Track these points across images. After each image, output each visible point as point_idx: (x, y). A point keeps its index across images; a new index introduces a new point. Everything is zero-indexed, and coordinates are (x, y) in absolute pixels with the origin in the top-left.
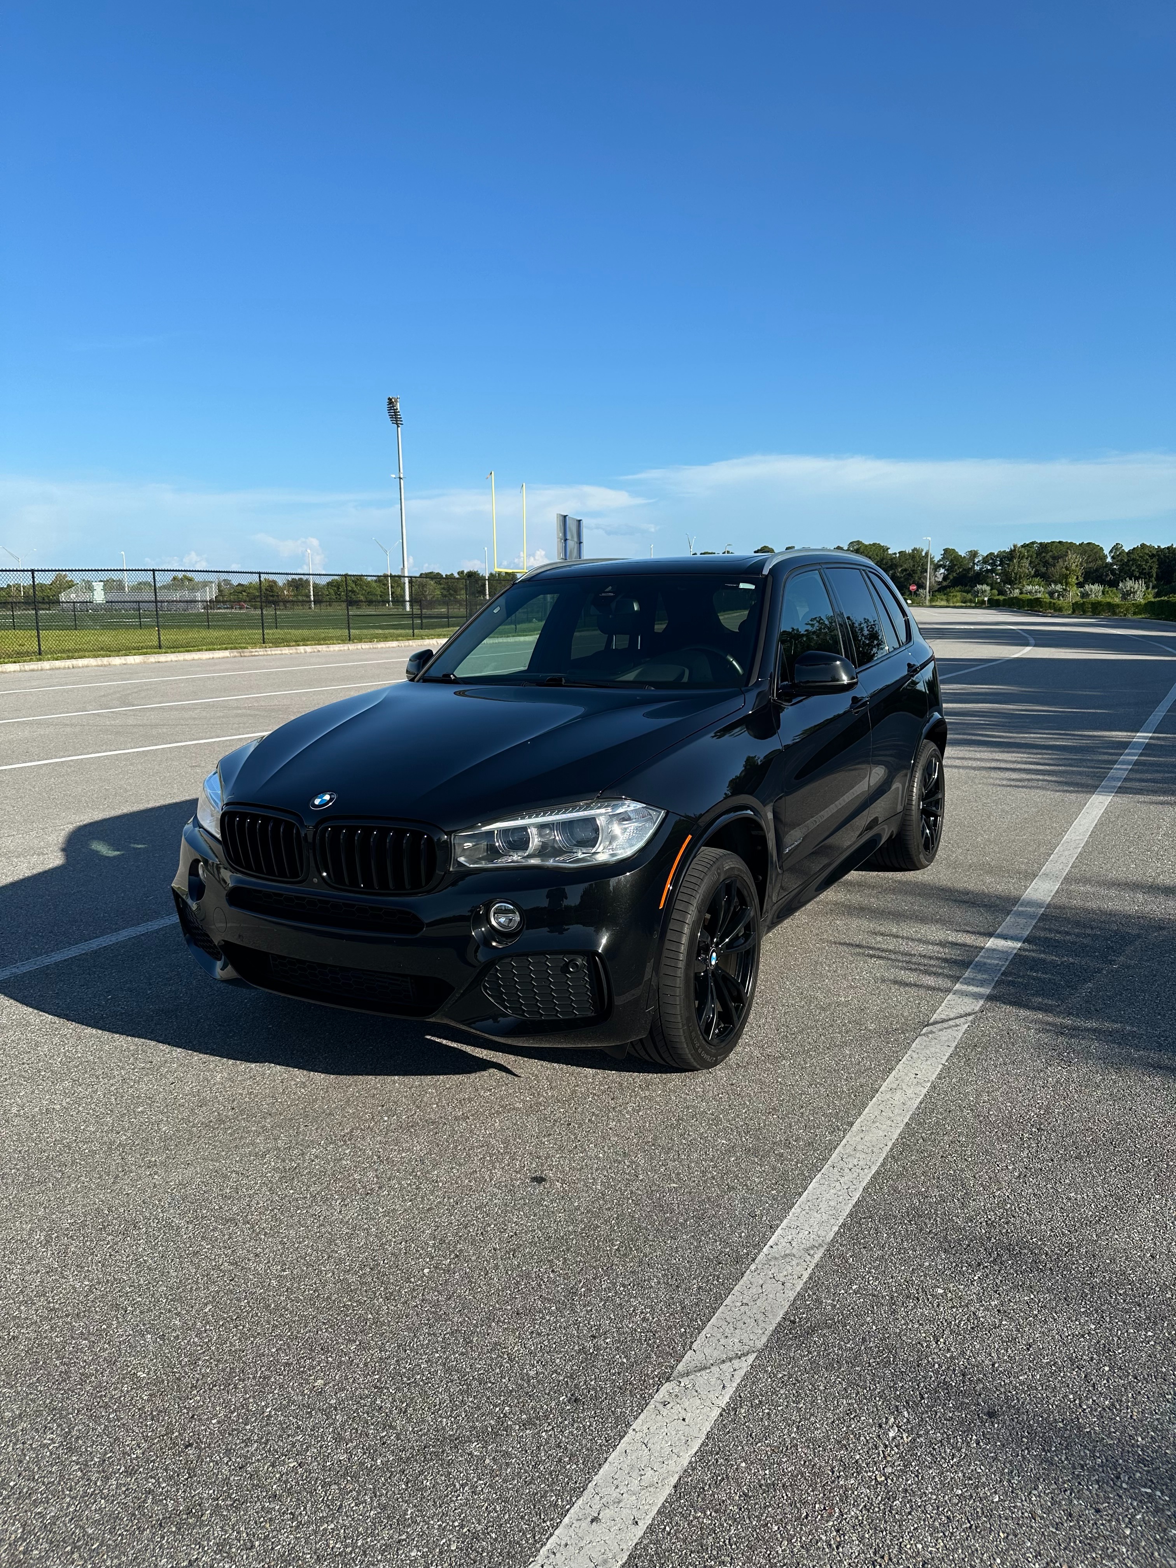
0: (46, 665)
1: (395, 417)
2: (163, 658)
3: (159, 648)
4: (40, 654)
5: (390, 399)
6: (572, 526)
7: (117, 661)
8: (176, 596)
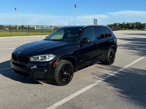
0: (29, 36)
1: (76, 7)
2: (42, 36)
3: (42, 35)
4: (29, 35)
5: (75, 5)
6: (96, 20)
7: (37, 36)
8: (49, 29)
